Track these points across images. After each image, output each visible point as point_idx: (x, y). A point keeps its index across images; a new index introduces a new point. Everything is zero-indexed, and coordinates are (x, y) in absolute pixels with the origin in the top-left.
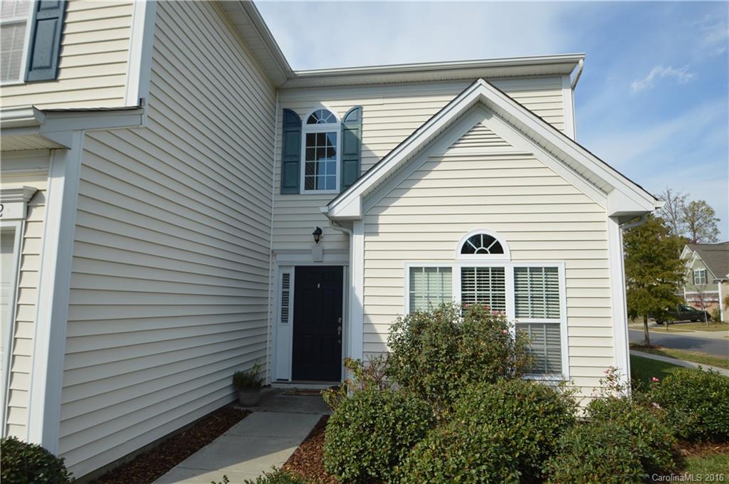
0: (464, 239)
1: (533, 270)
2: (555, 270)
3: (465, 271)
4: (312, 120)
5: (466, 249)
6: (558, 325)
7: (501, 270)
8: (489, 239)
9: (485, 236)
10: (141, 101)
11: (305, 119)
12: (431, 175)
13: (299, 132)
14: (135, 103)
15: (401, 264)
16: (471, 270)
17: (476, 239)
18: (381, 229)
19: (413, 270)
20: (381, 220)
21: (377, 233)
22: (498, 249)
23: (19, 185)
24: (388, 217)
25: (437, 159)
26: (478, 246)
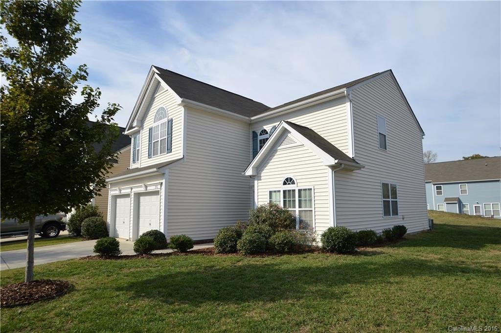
0: (283, 179)
1: (304, 190)
2: (311, 189)
3: (285, 192)
4: (261, 135)
5: (285, 183)
6: (312, 210)
7: (294, 191)
8: (291, 179)
9: (290, 178)
10: (184, 156)
11: (259, 134)
12: (275, 157)
13: (257, 139)
14: (182, 157)
15: (267, 190)
16: (286, 191)
17: (287, 179)
18: (262, 178)
19: (271, 192)
20: (262, 175)
21: (261, 180)
22: (293, 183)
23: (158, 182)
24: (264, 174)
25: (276, 151)
26: (288, 182)
